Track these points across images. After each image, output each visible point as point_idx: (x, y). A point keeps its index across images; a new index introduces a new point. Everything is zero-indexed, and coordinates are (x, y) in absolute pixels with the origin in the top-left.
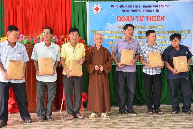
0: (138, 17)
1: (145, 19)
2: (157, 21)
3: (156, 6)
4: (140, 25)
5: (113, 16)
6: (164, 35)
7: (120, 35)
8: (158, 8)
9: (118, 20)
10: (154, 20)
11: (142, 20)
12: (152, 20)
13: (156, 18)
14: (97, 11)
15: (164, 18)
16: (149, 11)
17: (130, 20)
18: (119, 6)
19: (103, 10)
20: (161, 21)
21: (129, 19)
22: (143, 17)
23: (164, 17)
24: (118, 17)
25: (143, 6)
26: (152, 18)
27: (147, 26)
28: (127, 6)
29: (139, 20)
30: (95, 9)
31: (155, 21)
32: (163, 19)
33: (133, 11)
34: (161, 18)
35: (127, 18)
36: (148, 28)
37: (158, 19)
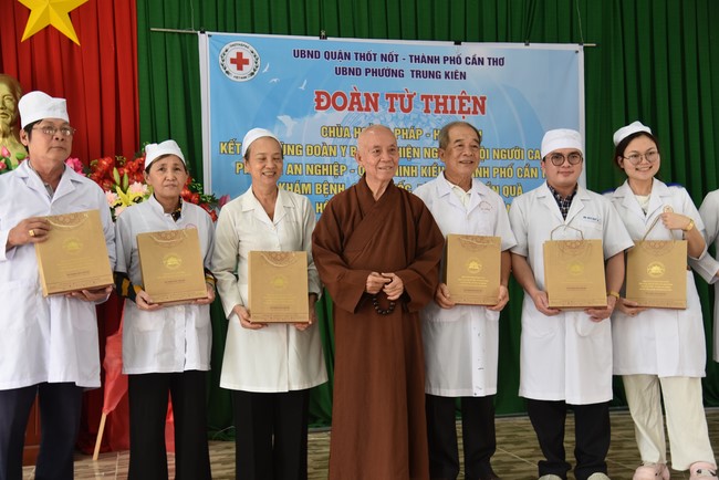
0: (391, 96)
1: (419, 106)
2: (461, 112)
3: (456, 60)
4: (401, 125)
5: (302, 88)
6: (486, 163)
7: (328, 160)
8: (462, 68)
9: (319, 104)
10: (449, 109)
11: (406, 106)
12: (441, 108)
13: (457, 101)
14: (240, 68)
15: (483, 102)
16: (432, 75)
17: (364, 107)
18: (322, 55)
19: (263, 67)
20: (475, 112)
21: (359, 103)
22: (410, 97)
23: (483, 99)
24: (319, 94)
25: (411, 56)
26: (441, 100)
27: (425, 131)
28: (353, 56)
29: (397, 106)
30: (233, 61)
31: (453, 112)
32: (480, 105)
33: (375, 72)
34: (472, 101)
35: (353, 99)
36: (428, 135)
37: (462, 105)
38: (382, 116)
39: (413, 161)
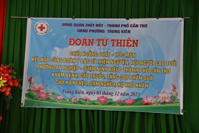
0: (99, 40)
1: (110, 44)
2: (127, 46)
3: (127, 26)
4: (102, 51)
5: (65, 37)
6: (137, 67)
7: (72, 64)
8: (129, 29)
9: (70, 43)
10: (122, 45)
11: (105, 44)
12: (119, 44)
13: (126, 42)
14: (42, 30)
15: (137, 42)
16: (116, 31)
17: (88, 44)
18: (73, 25)
19: (50, 30)
20: (133, 46)
21: (86, 43)
22: (107, 40)
23: (137, 41)
24: (70, 39)
25: (108, 25)
26: (119, 41)
27: (112, 53)
28: (85, 25)
29: (101, 44)
30: (39, 28)
31: (124, 46)
32: (136, 43)
33: (93, 31)
34: (132, 42)
35: (84, 41)
36: (113, 55)
37: (128, 43)
38: (95, 48)
39: (106, 65)
